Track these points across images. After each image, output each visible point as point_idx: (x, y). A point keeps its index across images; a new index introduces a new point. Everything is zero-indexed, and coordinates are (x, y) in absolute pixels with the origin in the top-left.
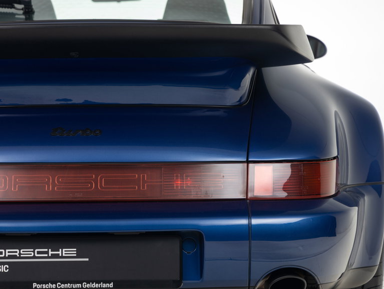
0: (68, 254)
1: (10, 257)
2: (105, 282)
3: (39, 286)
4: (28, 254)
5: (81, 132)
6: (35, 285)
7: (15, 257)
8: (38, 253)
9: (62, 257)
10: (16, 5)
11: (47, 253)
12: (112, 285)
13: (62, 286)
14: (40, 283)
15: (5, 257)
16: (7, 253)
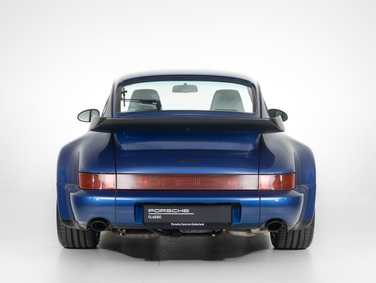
0: (186, 211)
1: (162, 212)
2: (201, 223)
3: (174, 225)
4: (169, 211)
6: (172, 224)
7: (164, 212)
8: (174, 211)
9: (184, 213)
10: (153, 103)
11: (177, 211)
12: (203, 224)
13: (183, 224)
14: (174, 223)
15: (160, 213)
16: (161, 210)
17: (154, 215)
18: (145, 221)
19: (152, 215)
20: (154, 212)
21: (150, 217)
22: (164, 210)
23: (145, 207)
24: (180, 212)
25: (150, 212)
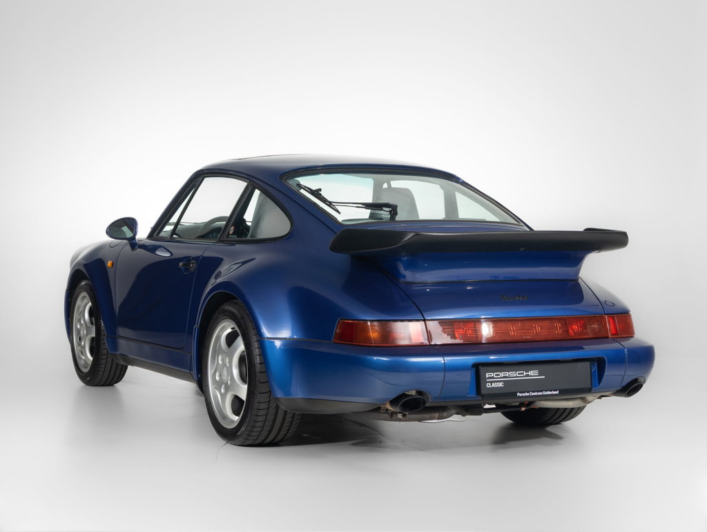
0: (533, 374)
1: (504, 377)
2: (554, 391)
3: (521, 395)
4: (514, 375)
5: (517, 298)
6: (518, 394)
7: (506, 377)
8: (519, 374)
9: (531, 376)
10: (384, 209)
11: (523, 374)
12: (557, 392)
13: (533, 394)
14: (521, 393)
15: (501, 378)
16: (502, 374)
17: (494, 382)
18: (483, 392)
19: (491, 382)
21: (488, 385)
22: (507, 374)
23: (483, 370)
25: (489, 378)
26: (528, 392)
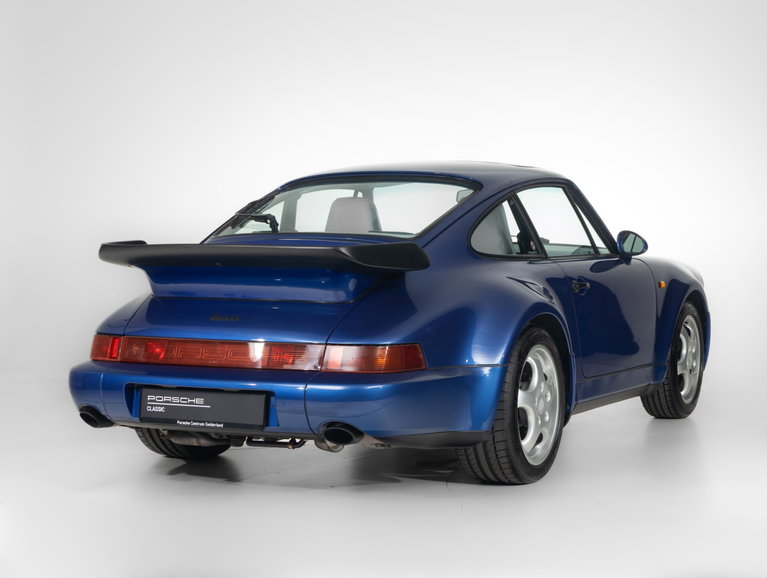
1: (166, 402)
2: (218, 423)
3: (181, 423)
5: (227, 318)
6: (178, 422)
7: (168, 402)
8: (183, 400)
9: (196, 404)
11: (187, 400)
12: (222, 426)
13: (194, 424)
14: (181, 420)
15: (163, 402)
16: (165, 398)
17: (155, 406)
18: (142, 416)
19: (152, 406)
20: (154, 401)
21: (149, 409)
22: (169, 399)
23: (145, 391)
24: (191, 403)
25: (150, 401)
26: (189, 421)
